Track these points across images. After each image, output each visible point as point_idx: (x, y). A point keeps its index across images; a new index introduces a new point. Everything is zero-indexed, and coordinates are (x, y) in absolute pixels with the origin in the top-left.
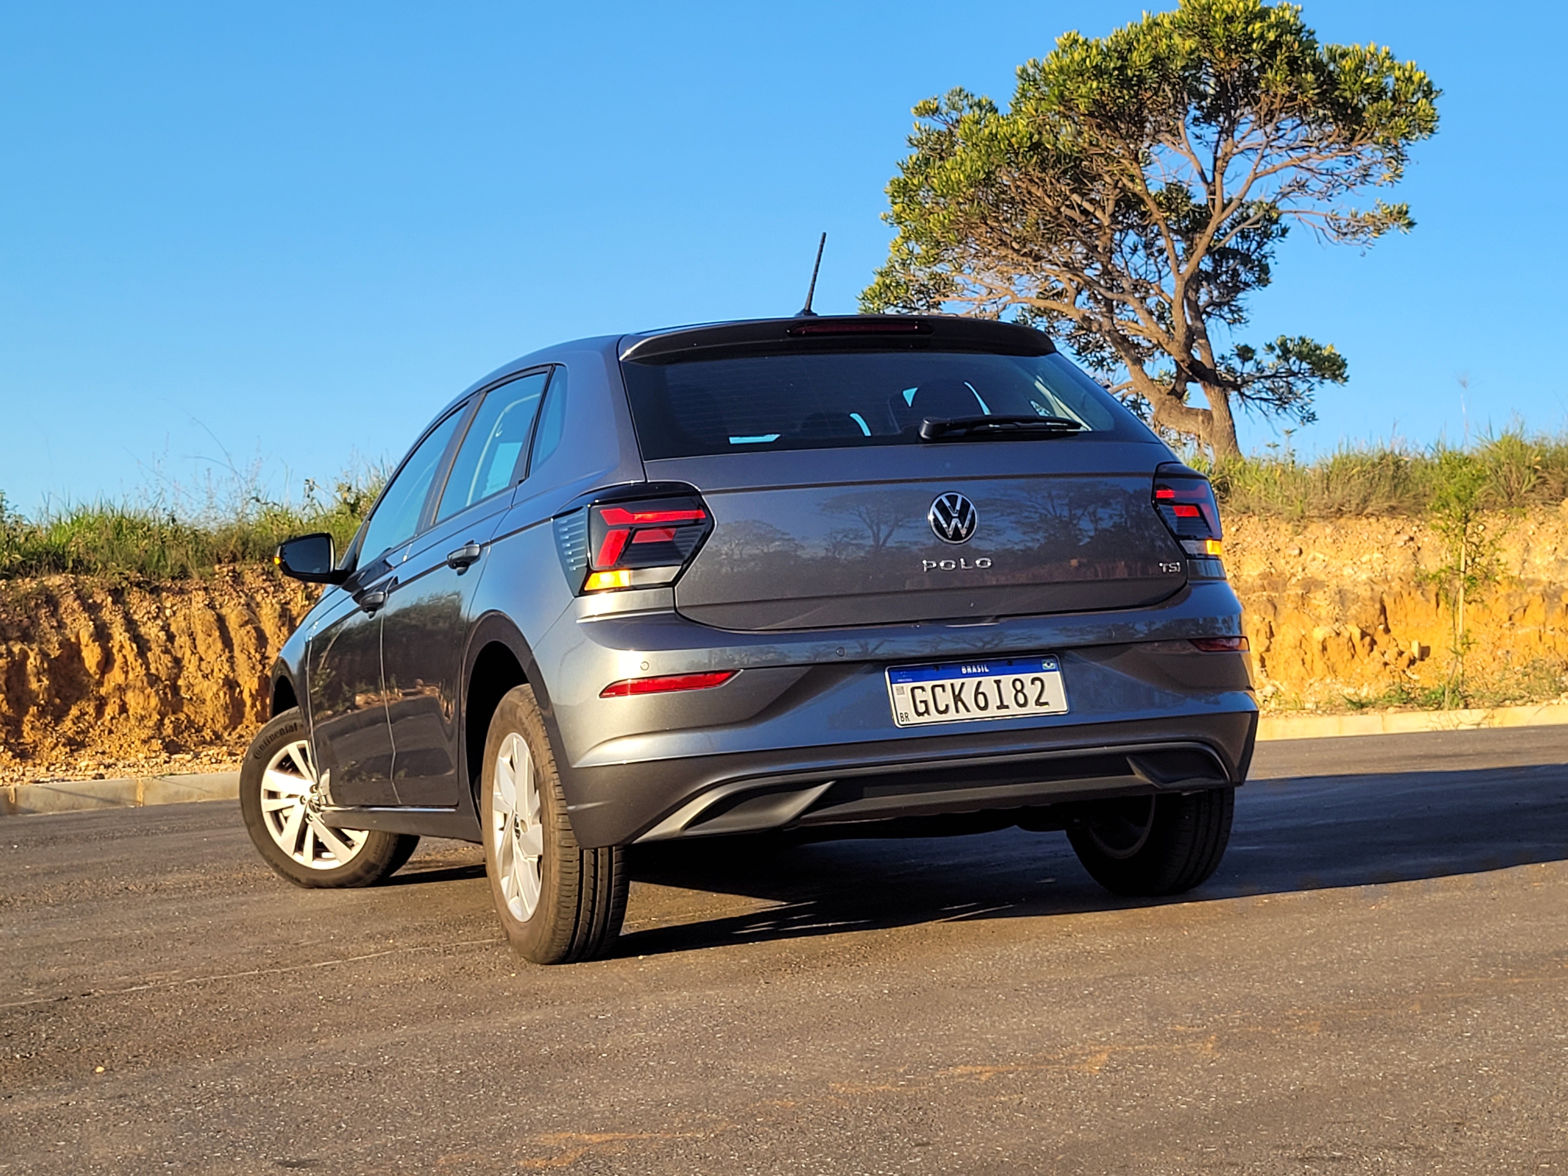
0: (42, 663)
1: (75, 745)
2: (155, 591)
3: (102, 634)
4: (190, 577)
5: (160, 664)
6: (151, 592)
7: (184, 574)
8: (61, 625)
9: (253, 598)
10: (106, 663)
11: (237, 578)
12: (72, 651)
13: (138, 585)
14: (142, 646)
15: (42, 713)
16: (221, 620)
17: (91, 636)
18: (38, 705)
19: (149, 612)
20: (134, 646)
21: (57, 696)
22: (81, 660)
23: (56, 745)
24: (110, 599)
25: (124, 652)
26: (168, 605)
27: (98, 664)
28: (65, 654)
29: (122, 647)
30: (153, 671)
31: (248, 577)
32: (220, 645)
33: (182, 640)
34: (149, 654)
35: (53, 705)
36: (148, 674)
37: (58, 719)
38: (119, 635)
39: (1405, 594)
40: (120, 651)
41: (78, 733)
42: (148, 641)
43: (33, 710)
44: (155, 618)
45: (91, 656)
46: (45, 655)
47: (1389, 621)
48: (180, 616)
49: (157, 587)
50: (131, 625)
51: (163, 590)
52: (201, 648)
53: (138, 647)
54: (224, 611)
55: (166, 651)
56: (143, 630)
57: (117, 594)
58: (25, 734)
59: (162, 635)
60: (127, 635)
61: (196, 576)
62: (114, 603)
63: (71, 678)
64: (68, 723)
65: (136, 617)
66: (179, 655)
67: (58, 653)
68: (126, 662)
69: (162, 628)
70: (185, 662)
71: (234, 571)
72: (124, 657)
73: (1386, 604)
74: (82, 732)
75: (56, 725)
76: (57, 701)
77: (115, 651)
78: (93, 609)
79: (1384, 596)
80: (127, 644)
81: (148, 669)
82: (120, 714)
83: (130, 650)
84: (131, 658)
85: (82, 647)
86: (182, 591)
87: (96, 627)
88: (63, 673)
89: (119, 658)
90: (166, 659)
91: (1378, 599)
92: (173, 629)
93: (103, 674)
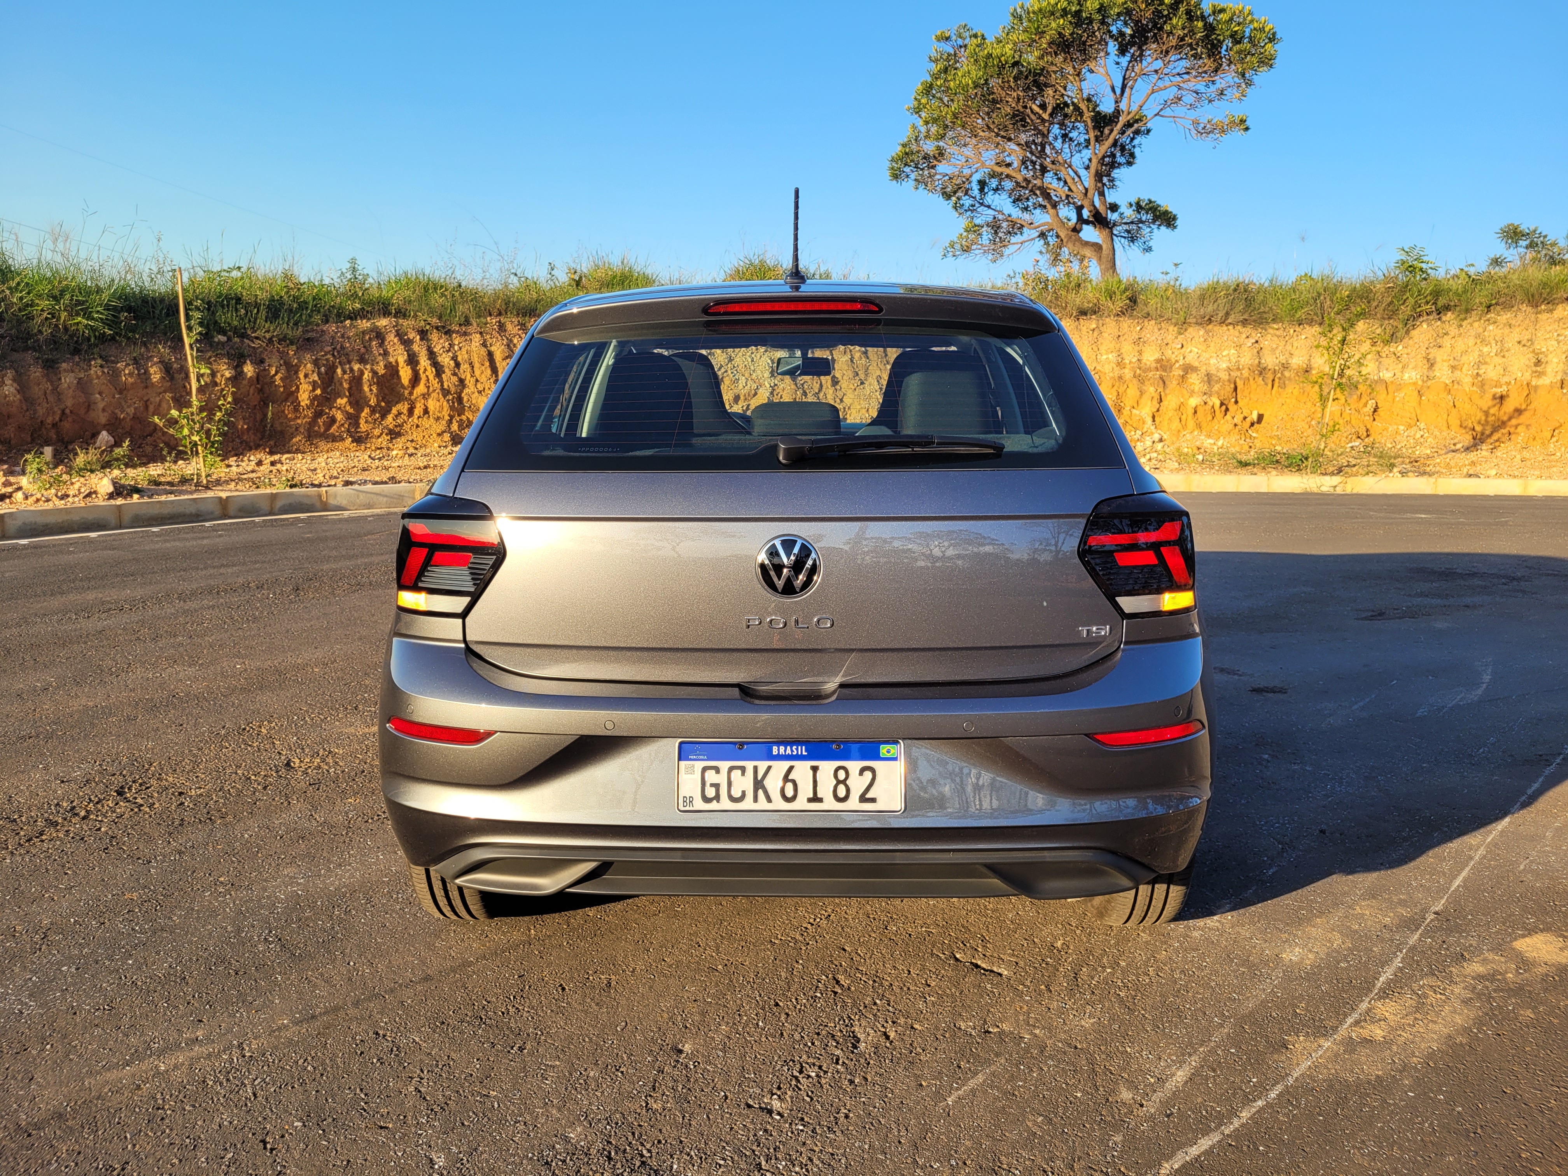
0: (373, 378)
1: (394, 434)
2: (448, 333)
3: (412, 360)
4: (471, 325)
5: (449, 380)
6: (446, 333)
7: (467, 322)
8: (386, 354)
9: (511, 341)
10: (415, 379)
11: (502, 327)
12: (393, 370)
13: (437, 328)
14: (439, 370)
15: (373, 411)
16: (490, 355)
17: (405, 361)
18: (370, 406)
19: (444, 347)
20: (434, 370)
21: (383, 400)
22: (399, 377)
23: (381, 434)
24: (418, 337)
25: (427, 373)
26: (457, 343)
27: (410, 380)
28: (389, 373)
29: (425, 370)
30: (446, 387)
31: (509, 327)
32: (489, 371)
33: (465, 367)
34: (443, 376)
35: (381, 407)
36: (442, 389)
37: (383, 416)
38: (424, 362)
39: (1251, 379)
40: (424, 372)
41: (396, 426)
42: (443, 366)
43: (367, 410)
44: (448, 351)
45: (405, 374)
46: (374, 373)
47: (1239, 396)
48: (464, 351)
49: (449, 330)
50: (432, 355)
51: (453, 332)
52: (477, 373)
53: (436, 371)
54: (493, 349)
55: (455, 374)
56: (440, 359)
57: (423, 334)
58: (361, 426)
59: (452, 363)
60: (429, 362)
61: (475, 324)
62: (422, 339)
63: (392, 389)
64: (390, 418)
65: (435, 350)
66: (463, 377)
67: (383, 372)
68: (428, 380)
69: (452, 358)
70: (467, 382)
71: (500, 322)
72: (427, 376)
73: (1238, 385)
74: (399, 425)
75: (382, 420)
76: (383, 404)
77: (421, 372)
78: (407, 343)
79: (1237, 379)
80: (429, 368)
81: (442, 385)
82: (424, 415)
83: (431, 372)
84: (431, 377)
85: (400, 368)
86: (465, 334)
87: (409, 355)
88: (387, 385)
89: (423, 376)
90: (455, 379)
91: (1233, 381)
92: (459, 359)
93: (413, 387)
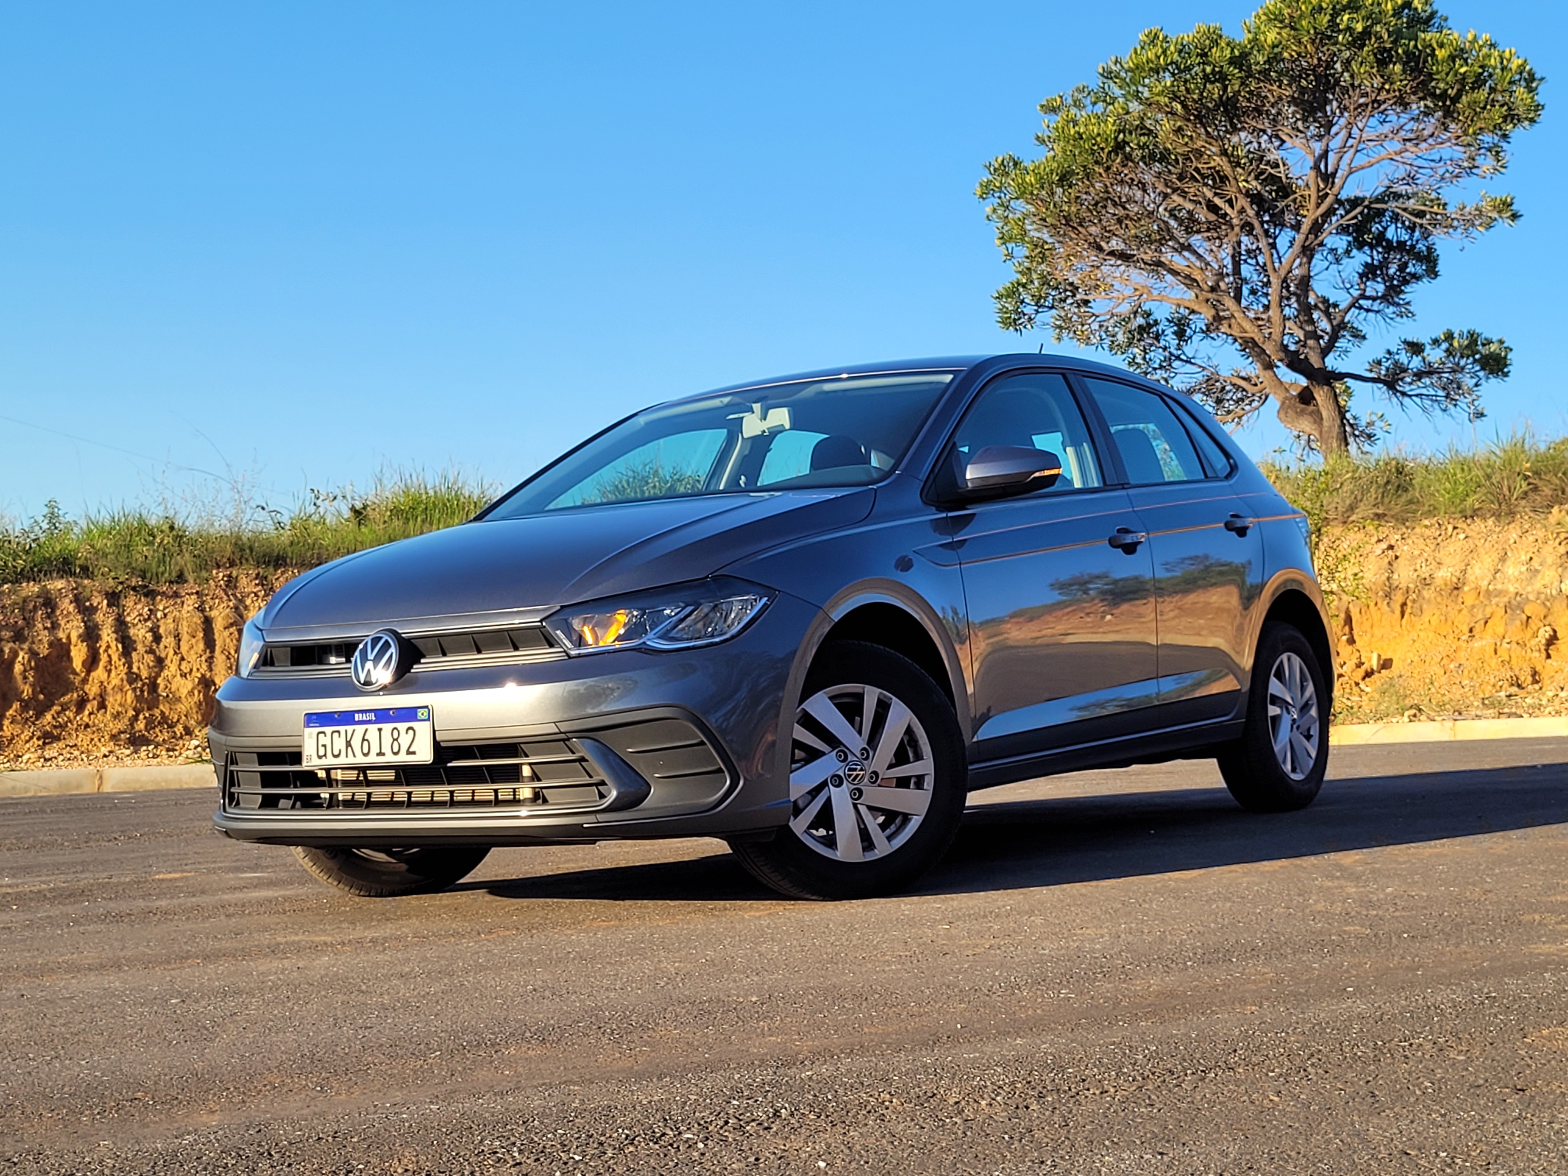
0: (29, 661)
1: (48, 738)
2: (151, 594)
3: (91, 635)
4: (186, 581)
5: (141, 660)
6: (146, 595)
7: (181, 578)
8: (55, 626)
9: (241, 601)
10: (92, 662)
11: (231, 583)
12: (62, 650)
13: (134, 589)
14: (127, 645)
15: (25, 707)
16: (208, 622)
17: (80, 636)
18: (22, 700)
19: (141, 615)
20: (120, 646)
21: (42, 692)
22: (70, 659)
23: (31, 738)
24: (105, 602)
25: (110, 651)
26: (161, 608)
27: (84, 663)
28: (55, 654)
29: (108, 647)
30: (135, 670)
31: (243, 581)
32: (201, 646)
33: (168, 641)
34: (134, 654)
35: (37, 700)
36: (130, 672)
37: (39, 714)
38: (107, 635)
39: (1372, 605)
40: (106, 651)
41: (55, 727)
42: (135, 642)
43: (16, 705)
44: (146, 620)
45: (78, 654)
46: (33, 654)
47: (1355, 632)
48: (170, 620)
49: (153, 591)
50: (121, 626)
51: (159, 593)
52: (184, 648)
53: (123, 648)
54: (213, 614)
55: (151, 651)
56: (132, 632)
57: (113, 598)
58: (5, 728)
59: (149, 636)
60: (114, 636)
61: (192, 581)
62: (109, 605)
63: (58, 676)
64: (48, 717)
65: (128, 619)
66: (163, 655)
67: (46, 652)
68: (110, 662)
69: (151, 630)
70: (168, 662)
71: (230, 576)
72: (109, 656)
74: (61, 726)
75: (37, 719)
76: (41, 697)
77: (101, 651)
78: (86, 611)
80: (113, 644)
81: (130, 667)
82: (98, 710)
83: (116, 650)
84: (115, 658)
85: (72, 647)
86: (176, 595)
87: (87, 627)
88: (51, 670)
89: (104, 658)
90: (149, 659)
91: (1343, 609)
92: (161, 631)
93: (89, 672)
